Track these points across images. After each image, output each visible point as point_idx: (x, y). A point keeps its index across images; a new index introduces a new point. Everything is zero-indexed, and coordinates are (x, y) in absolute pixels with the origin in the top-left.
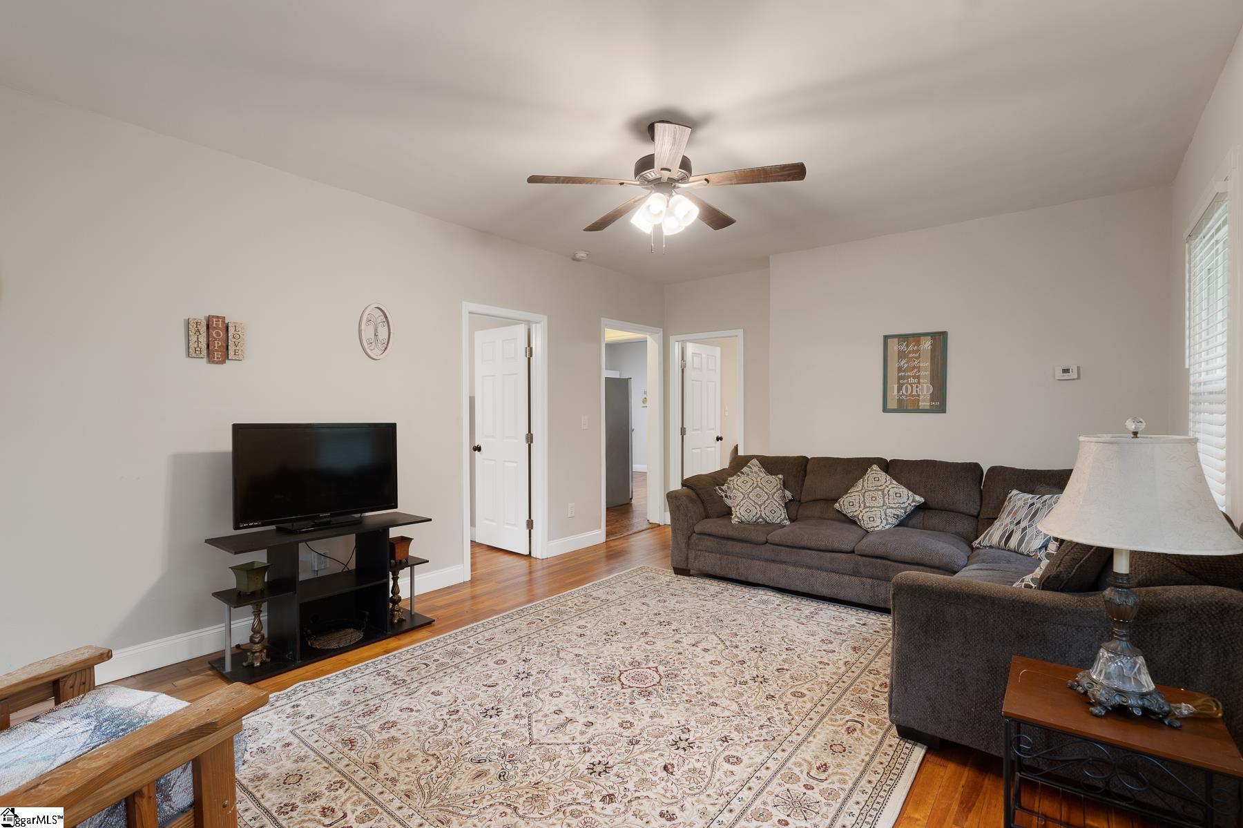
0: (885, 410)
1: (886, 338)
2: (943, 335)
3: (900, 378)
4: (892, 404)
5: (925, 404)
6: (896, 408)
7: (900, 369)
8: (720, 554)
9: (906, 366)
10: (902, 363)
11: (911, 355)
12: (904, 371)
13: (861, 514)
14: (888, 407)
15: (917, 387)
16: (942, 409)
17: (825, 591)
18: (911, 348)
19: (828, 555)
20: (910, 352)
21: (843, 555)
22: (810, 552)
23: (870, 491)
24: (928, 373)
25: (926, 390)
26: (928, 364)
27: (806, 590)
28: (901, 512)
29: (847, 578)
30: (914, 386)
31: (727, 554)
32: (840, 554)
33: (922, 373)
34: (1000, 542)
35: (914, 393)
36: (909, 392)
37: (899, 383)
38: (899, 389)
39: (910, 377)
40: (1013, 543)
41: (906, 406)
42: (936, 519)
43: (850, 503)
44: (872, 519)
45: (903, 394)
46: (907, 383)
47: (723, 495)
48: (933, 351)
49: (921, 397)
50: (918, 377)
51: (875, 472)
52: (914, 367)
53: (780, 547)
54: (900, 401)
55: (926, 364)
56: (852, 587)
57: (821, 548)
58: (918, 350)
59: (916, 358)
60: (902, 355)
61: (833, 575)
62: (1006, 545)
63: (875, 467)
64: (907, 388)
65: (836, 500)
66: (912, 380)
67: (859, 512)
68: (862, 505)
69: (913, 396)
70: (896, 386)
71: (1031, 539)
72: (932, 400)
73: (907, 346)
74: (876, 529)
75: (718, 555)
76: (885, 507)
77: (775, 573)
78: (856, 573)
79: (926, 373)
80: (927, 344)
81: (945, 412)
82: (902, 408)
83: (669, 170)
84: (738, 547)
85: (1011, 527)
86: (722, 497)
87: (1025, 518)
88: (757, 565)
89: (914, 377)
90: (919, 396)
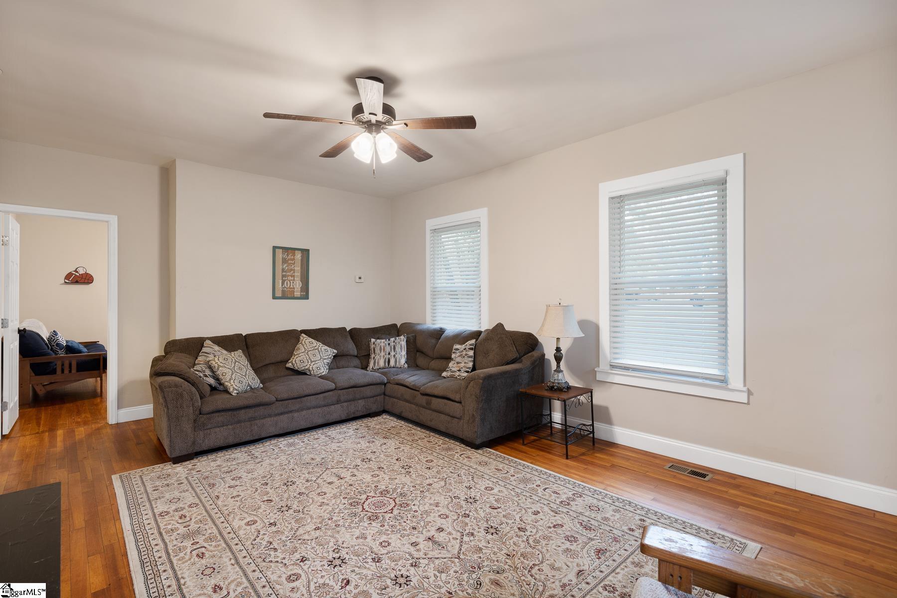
0: (274, 298)
1: (275, 248)
2: (308, 251)
3: (283, 276)
4: (278, 294)
5: (297, 294)
6: (280, 296)
7: (283, 270)
8: (231, 425)
9: (287, 268)
10: (285, 266)
11: (289, 262)
12: (285, 272)
13: (311, 367)
14: (276, 296)
15: (293, 283)
16: (306, 297)
17: (320, 421)
18: (290, 257)
19: (322, 395)
20: (289, 260)
21: (331, 393)
22: (309, 398)
23: (311, 351)
24: (299, 274)
25: (298, 285)
26: (299, 268)
27: (309, 425)
28: (329, 361)
29: (333, 407)
30: (292, 282)
31: (239, 422)
32: (329, 393)
33: (296, 274)
34: (385, 365)
35: (292, 287)
36: (288, 286)
37: (282, 279)
38: (283, 284)
39: (289, 276)
40: (392, 363)
41: (287, 295)
42: (343, 362)
43: (298, 361)
44: (319, 368)
45: (285, 287)
46: (287, 279)
47: (202, 375)
48: (302, 260)
49: (296, 289)
50: (294, 276)
51: (305, 339)
52: (291, 270)
53: (287, 402)
54: (283, 291)
55: (298, 268)
56: (337, 412)
57: (318, 392)
58: (294, 259)
59: (292, 263)
60: (284, 261)
61: (325, 408)
62: (388, 366)
63: (303, 335)
64: (287, 283)
65: (287, 361)
66: (290, 278)
67: (308, 366)
68: (309, 361)
69: (290, 288)
70: (281, 281)
71: (400, 360)
72: (301, 291)
73: (288, 255)
74: (323, 374)
75: (230, 427)
76: (322, 360)
77: (284, 422)
78: (338, 402)
79: (298, 274)
80: (298, 256)
81: (308, 299)
82: (284, 297)
83: (376, 115)
84: (251, 413)
85: (387, 356)
86: (200, 377)
87: (391, 350)
88: (269, 421)
89: (291, 276)
90: (294, 288)
